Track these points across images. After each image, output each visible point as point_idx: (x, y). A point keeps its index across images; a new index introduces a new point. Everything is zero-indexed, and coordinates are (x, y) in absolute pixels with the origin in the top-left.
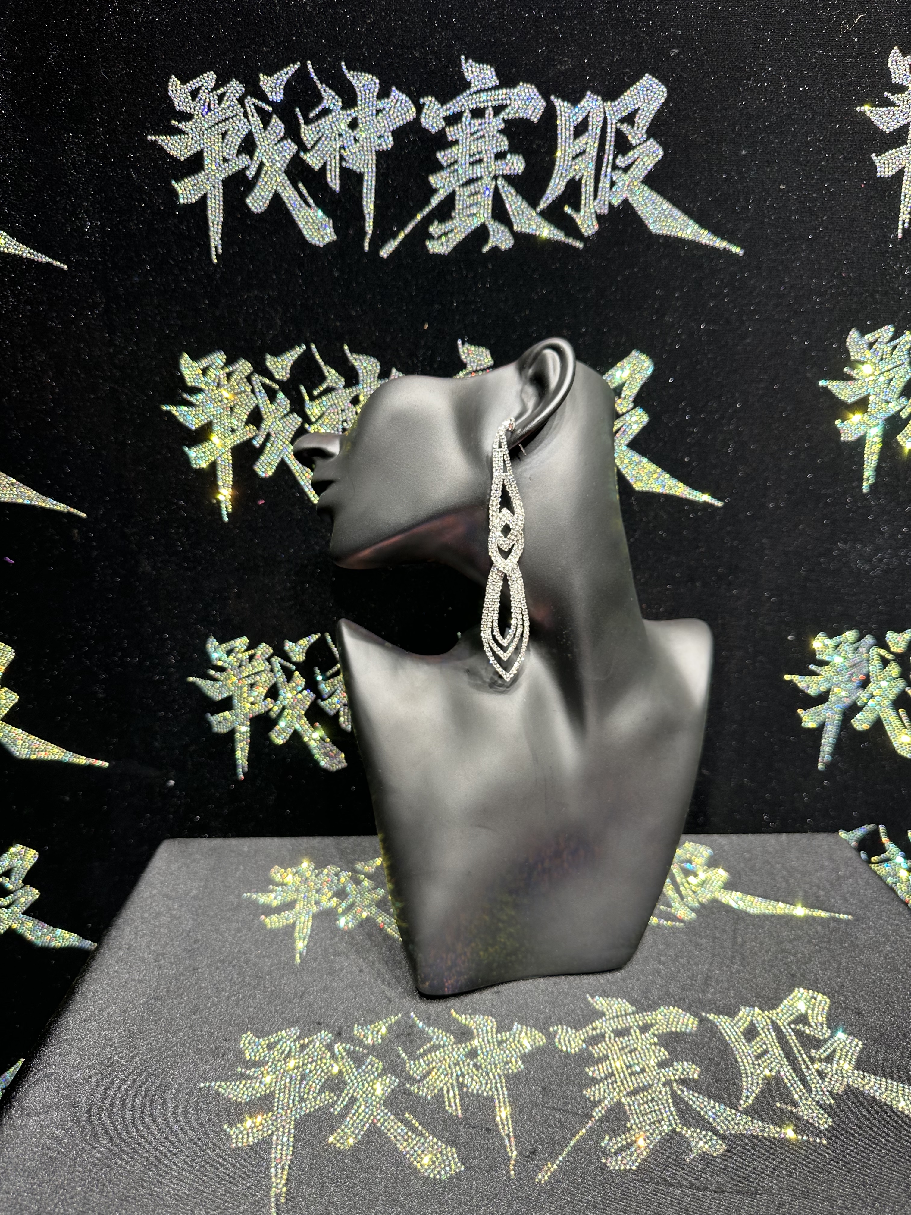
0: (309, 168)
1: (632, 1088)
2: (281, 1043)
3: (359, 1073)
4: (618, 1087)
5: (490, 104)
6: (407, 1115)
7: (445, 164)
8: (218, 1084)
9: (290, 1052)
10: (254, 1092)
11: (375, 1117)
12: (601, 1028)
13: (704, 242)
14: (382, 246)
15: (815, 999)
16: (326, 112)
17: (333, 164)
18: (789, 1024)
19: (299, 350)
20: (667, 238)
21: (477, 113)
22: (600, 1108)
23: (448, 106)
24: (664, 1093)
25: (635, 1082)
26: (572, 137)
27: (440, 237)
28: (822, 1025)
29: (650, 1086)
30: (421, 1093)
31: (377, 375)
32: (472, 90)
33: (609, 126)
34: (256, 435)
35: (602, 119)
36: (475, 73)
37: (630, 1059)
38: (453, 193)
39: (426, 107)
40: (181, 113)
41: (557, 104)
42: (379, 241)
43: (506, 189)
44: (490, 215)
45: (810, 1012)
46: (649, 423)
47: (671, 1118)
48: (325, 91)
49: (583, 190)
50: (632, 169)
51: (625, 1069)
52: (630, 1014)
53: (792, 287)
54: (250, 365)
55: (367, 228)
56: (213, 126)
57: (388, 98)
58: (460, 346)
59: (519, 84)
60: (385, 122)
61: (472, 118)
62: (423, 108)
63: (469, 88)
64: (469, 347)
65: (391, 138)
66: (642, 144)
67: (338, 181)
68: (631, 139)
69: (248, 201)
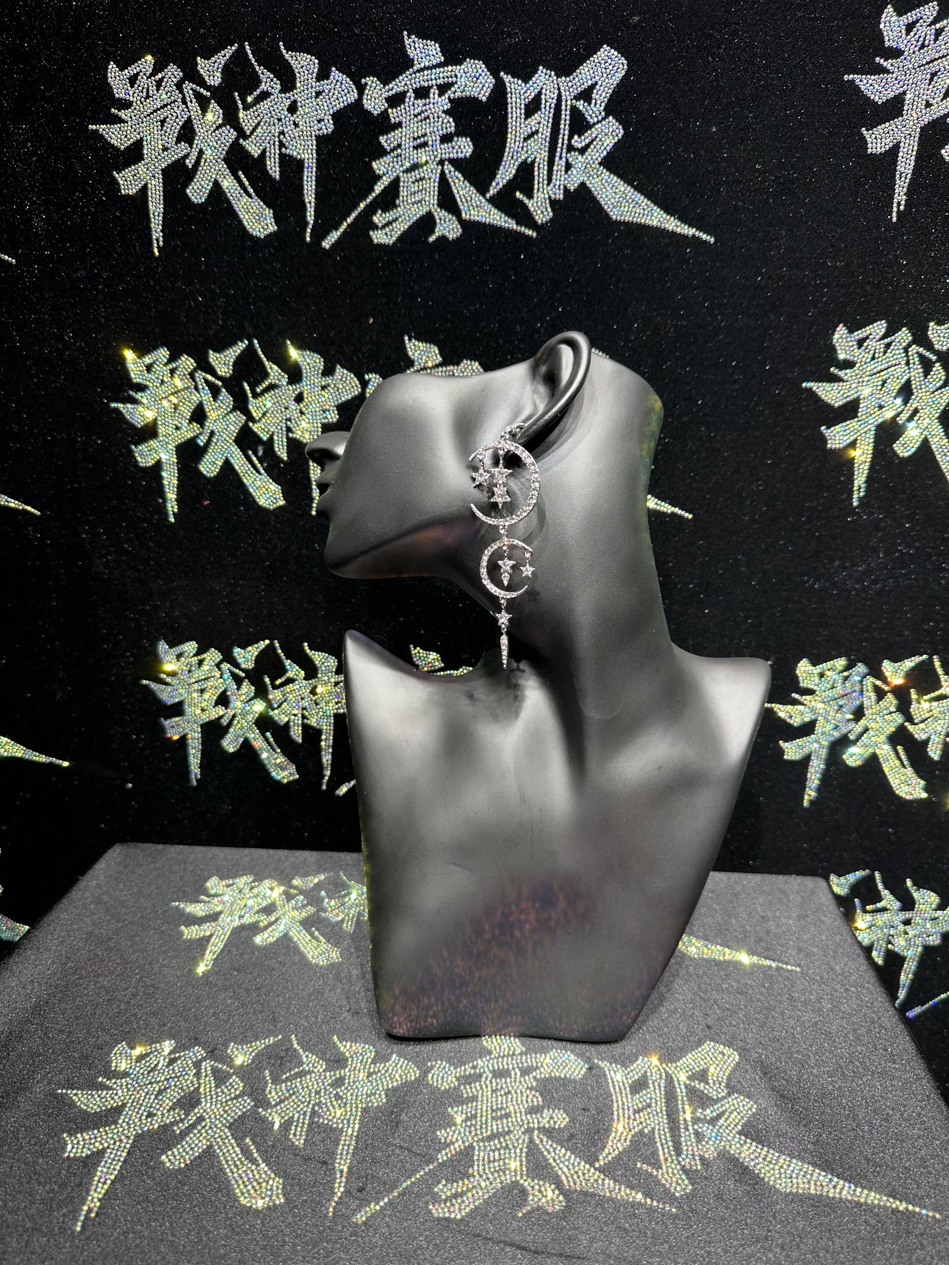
0: (247, 154)
1: (489, 1133)
2: (151, 1056)
3: (216, 1093)
5: (434, 82)
6: (248, 1140)
7: (388, 148)
8: (74, 1092)
9: (157, 1065)
10: (106, 1103)
11: (216, 1139)
12: (482, 1067)
13: (671, 228)
14: (324, 237)
15: (724, 1054)
16: (265, 95)
17: (273, 151)
18: (684, 1080)
19: (242, 346)
20: (628, 224)
21: (422, 93)
22: (448, 1150)
23: (391, 86)
24: (521, 1141)
26: (523, 116)
27: (384, 227)
28: (720, 1083)
29: (509, 1132)
30: (270, 1119)
31: (320, 371)
32: (415, 68)
33: (563, 103)
34: (201, 434)
35: (556, 95)
36: (418, 50)
37: (499, 1102)
38: (397, 180)
39: (368, 88)
40: (120, 99)
41: (507, 80)
42: (320, 232)
43: (452, 173)
44: (436, 202)
45: (712, 1068)
47: (518, 1168)
48: (263, 73)
49: (536, 173)
50: (590, 150)
52: (517, 1055)
54: (193, 361)
55: (309, 218)
56: (152, 113)
57: (328, 79)
58: (407, 342)
59: (465, 60)
60: (325, 104)
61: (416, 98)
62: (365, 89)
63: (412, 65)
64: (417, 343)
65: (331, 122)
66: (601, 122)
67: (278, 169)
68: (589, 117)
69: (188, 191)
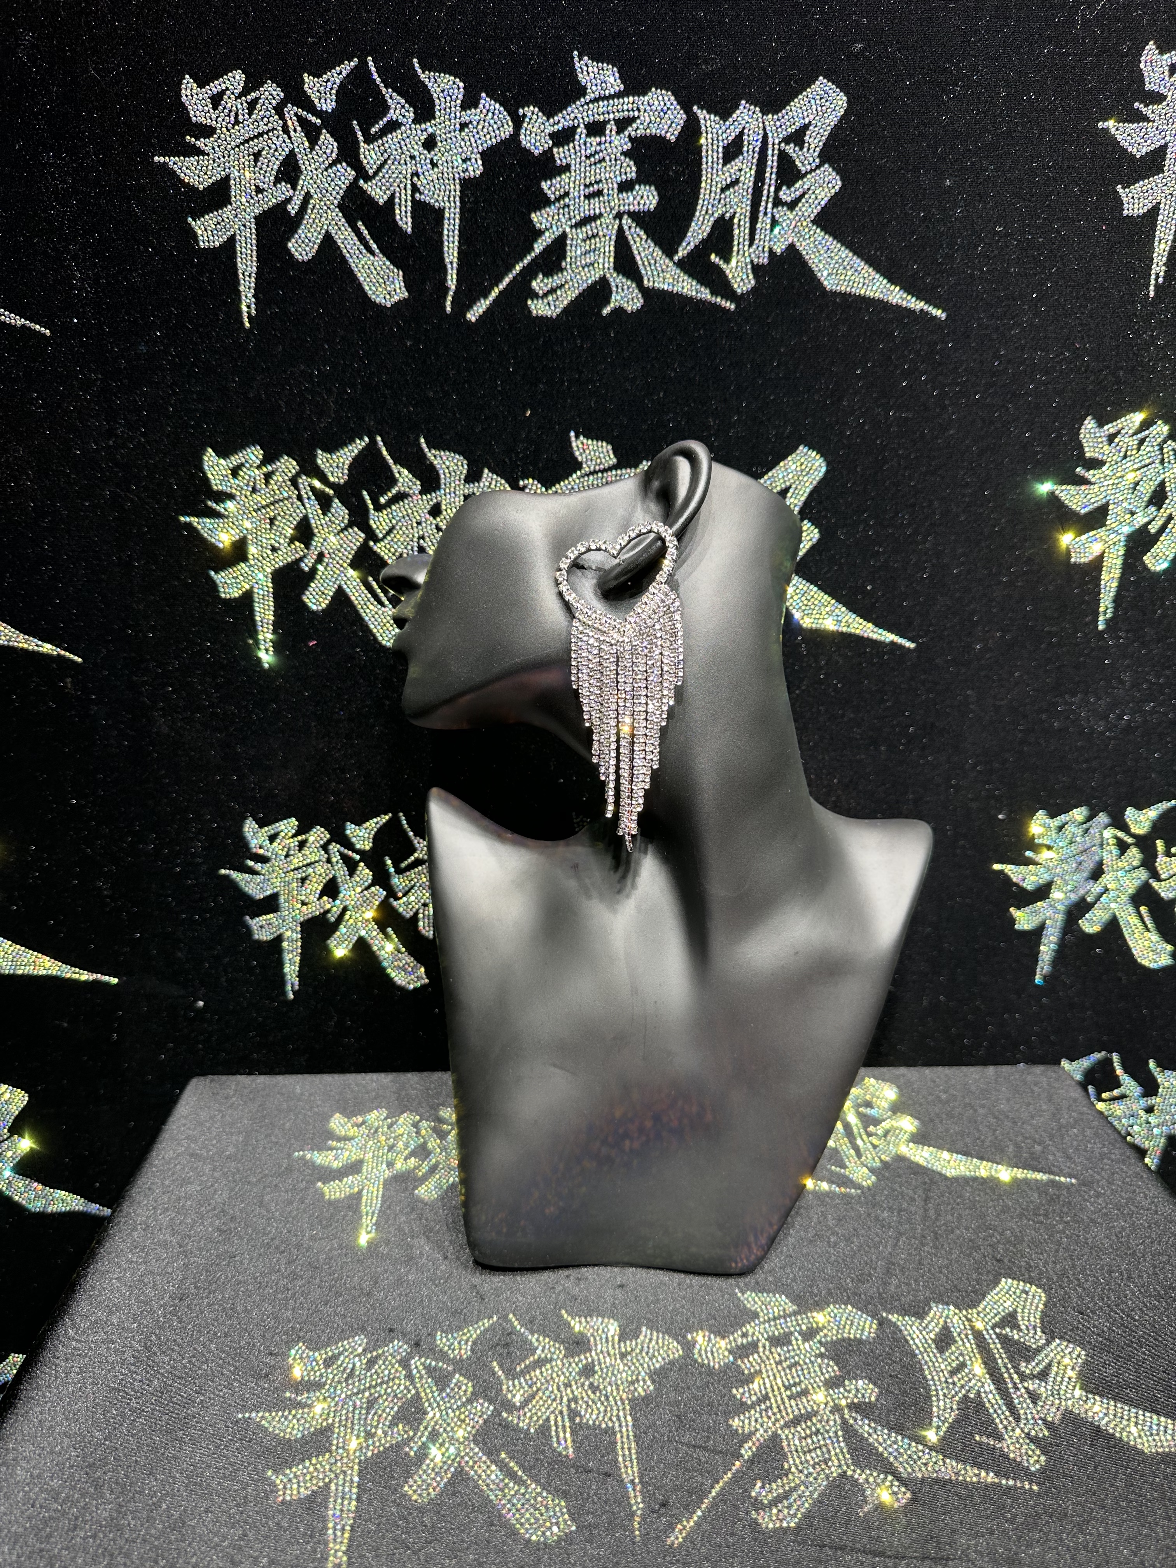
0: (371, 200)
1: (791, 1416)
2: (342, 1358)
3: (442, 1399)
4: (774, 1414)
5: (612, 116)
6: (503, 1455)
7: (553, 196)
8: (260, 1414)
9: (353, 1369)
10: (307, 1425)
11: (462, 1457)
12: (754, 1334)
13: (895, 301)
14: (469, 307)
15: (1027, 1293)
16: (393, 126)
17: (403, 196)
18: (993, 1328)
19: (359, 445)
20: (845, 296)
21: (596, 129)
22: (750, 1444)
23: (556, 118)
24: (832, 1423)
25: (795, 1408)
26: (721, 161)
27: (545, 295)
28: (1035, 1328)
29: (816, 1413)
30: (521, 1425)
31: (463, 477)
32: (588, 98)
33: (770, 146)
34: (305, 556)
35: (760, 137)
36: (592, 75)
37: (789, 1377)
38: (564, 236)
39: (527, 120)
40: (199, 125)
41: (701, 116)
42: (465, 300)
43: (633, 230)
44: (612, 265)
45: (1019, 1310)
46: (819, 540)
47: (841, 1457)
48: (391, 97)
49: (736, 232)
50: (800, 205)
51: (783, 1390)
52: (790, 1316)
53: (1009, 361)
54: (294, 463)
55: (450, 282)
56: (243, 144)
57: (476, 107)
58: (573, 439)
59: (650, 90)
60: (473, 140)
61: (588, 135)
62: (523, 121)
63: (584, 94)
64: (585, 441)
65: (480, 162)
66: (814, 170)
67: (410, 220)
68: (800, 165)
69: (290, 245)
